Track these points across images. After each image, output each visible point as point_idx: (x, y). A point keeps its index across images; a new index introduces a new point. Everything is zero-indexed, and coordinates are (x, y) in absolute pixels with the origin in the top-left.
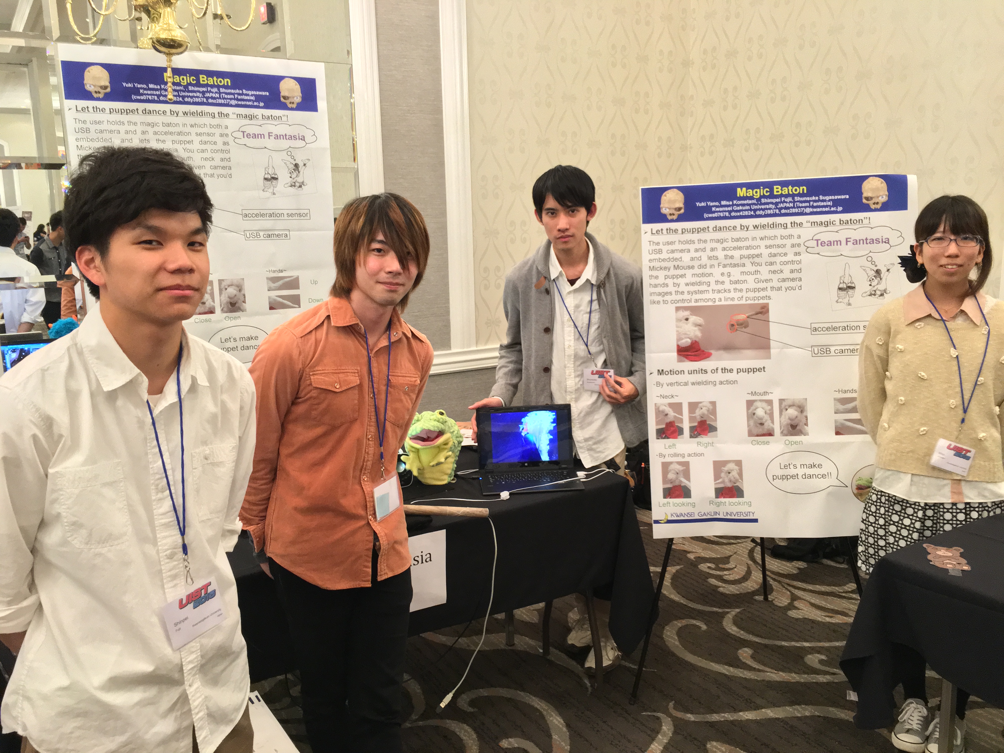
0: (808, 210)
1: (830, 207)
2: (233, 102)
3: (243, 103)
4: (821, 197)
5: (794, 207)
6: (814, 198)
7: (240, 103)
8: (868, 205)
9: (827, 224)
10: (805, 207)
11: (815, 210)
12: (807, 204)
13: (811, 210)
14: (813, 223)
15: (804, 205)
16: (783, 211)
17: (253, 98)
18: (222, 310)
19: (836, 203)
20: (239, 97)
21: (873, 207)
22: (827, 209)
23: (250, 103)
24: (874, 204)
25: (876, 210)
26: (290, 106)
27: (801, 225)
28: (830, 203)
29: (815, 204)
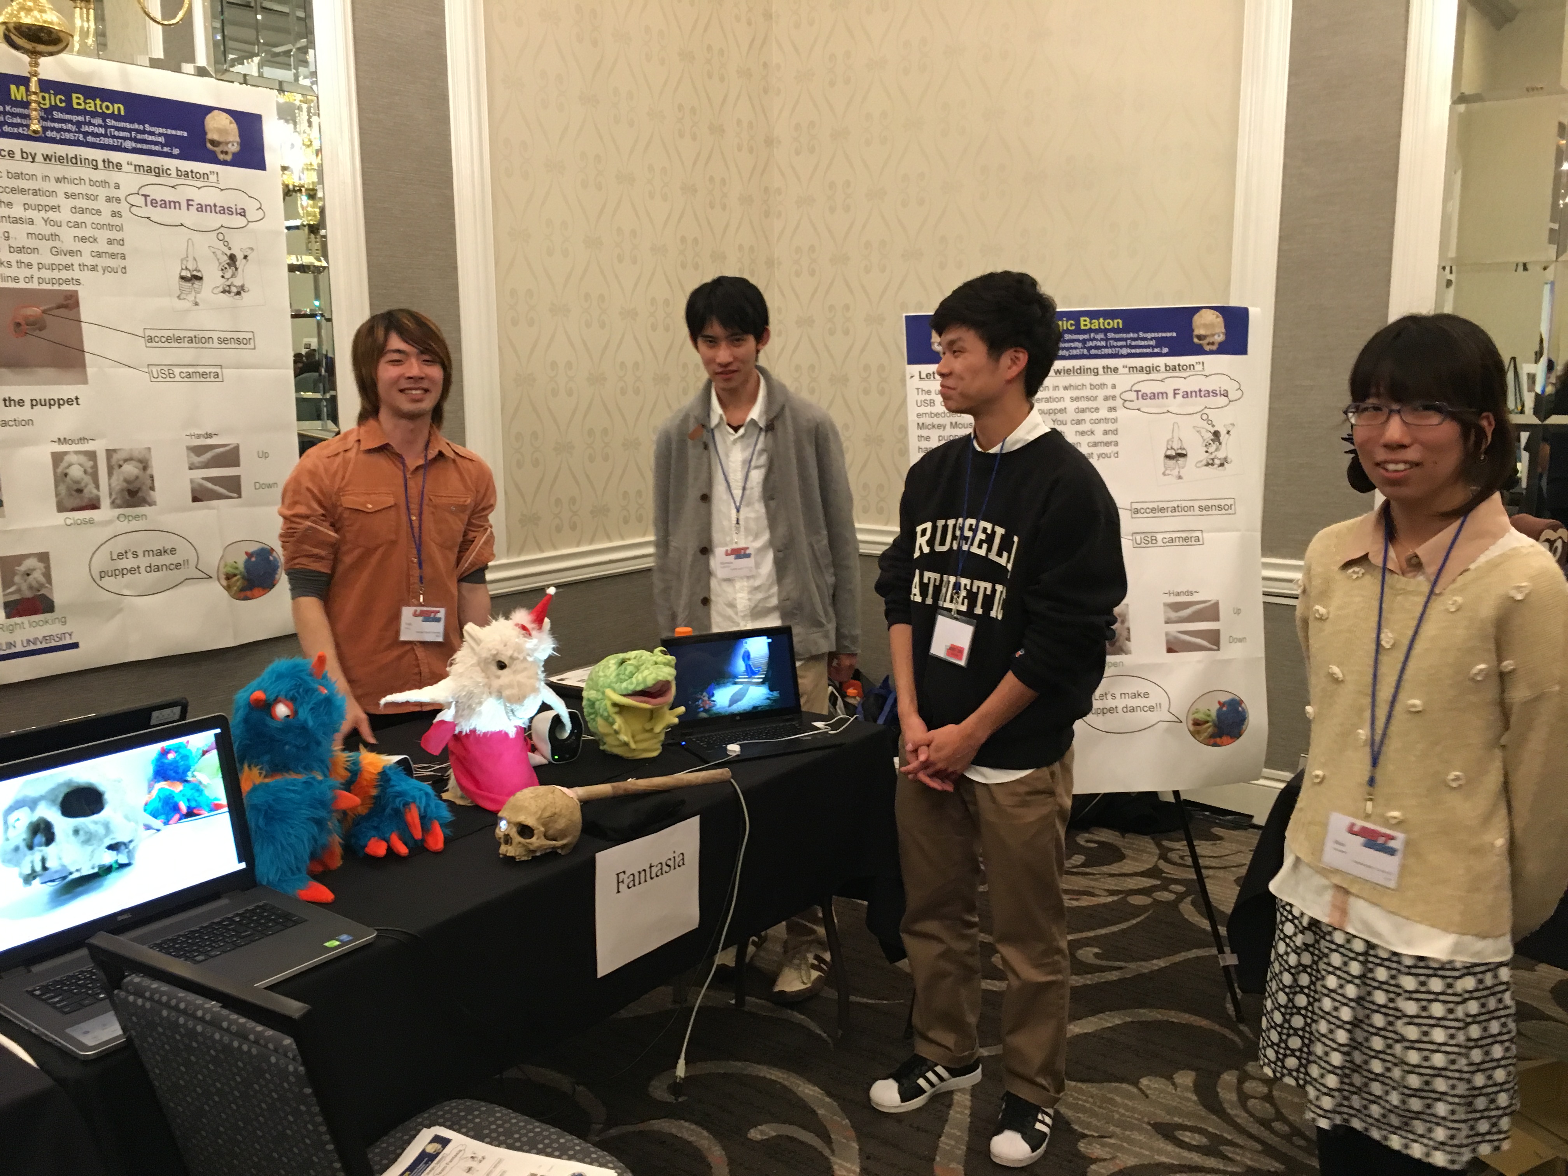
0: (1125, 351)
1: (1153, 347)
2: (129, 144)
3: (145, 147)
4: (1141, 335)
5: (1106, 347)
6: (1131, 335)
7: (139, 146)
8: (1201, 346)
9: (1149, 370)
10: (1122, 347)
11: (1133, 351)
12: (1123, 343)
13: (1129, 351)
14: (1132, 369)
15: (1120, 344)
16: (1093, 352)
17: (161, 139)
18: (113, 503)
19: (1160, 342)
20: (139, 136)
21: (1207, 348)
22: (1148, 350)
23: (157, 148)
24: (1209, 344)
25: (1212, 352)
26: (221, 157)
27: (1116, 370)
28: (1153, 343)
29: (1134, 343)
